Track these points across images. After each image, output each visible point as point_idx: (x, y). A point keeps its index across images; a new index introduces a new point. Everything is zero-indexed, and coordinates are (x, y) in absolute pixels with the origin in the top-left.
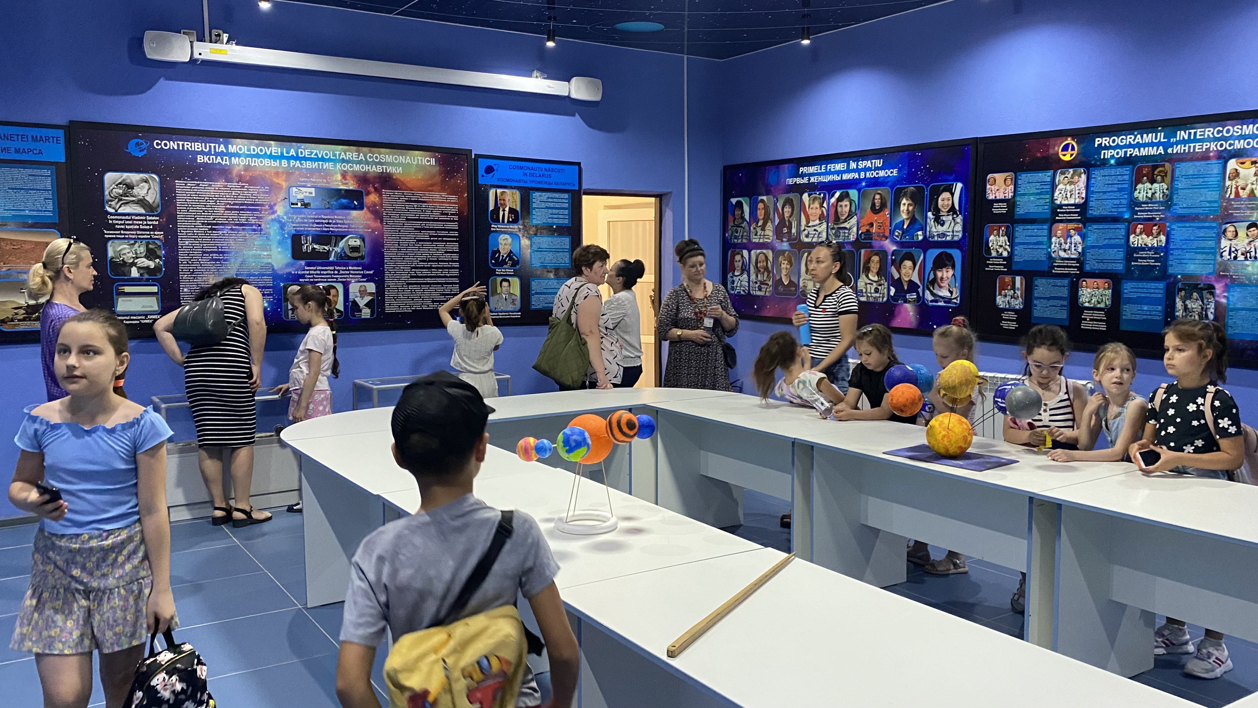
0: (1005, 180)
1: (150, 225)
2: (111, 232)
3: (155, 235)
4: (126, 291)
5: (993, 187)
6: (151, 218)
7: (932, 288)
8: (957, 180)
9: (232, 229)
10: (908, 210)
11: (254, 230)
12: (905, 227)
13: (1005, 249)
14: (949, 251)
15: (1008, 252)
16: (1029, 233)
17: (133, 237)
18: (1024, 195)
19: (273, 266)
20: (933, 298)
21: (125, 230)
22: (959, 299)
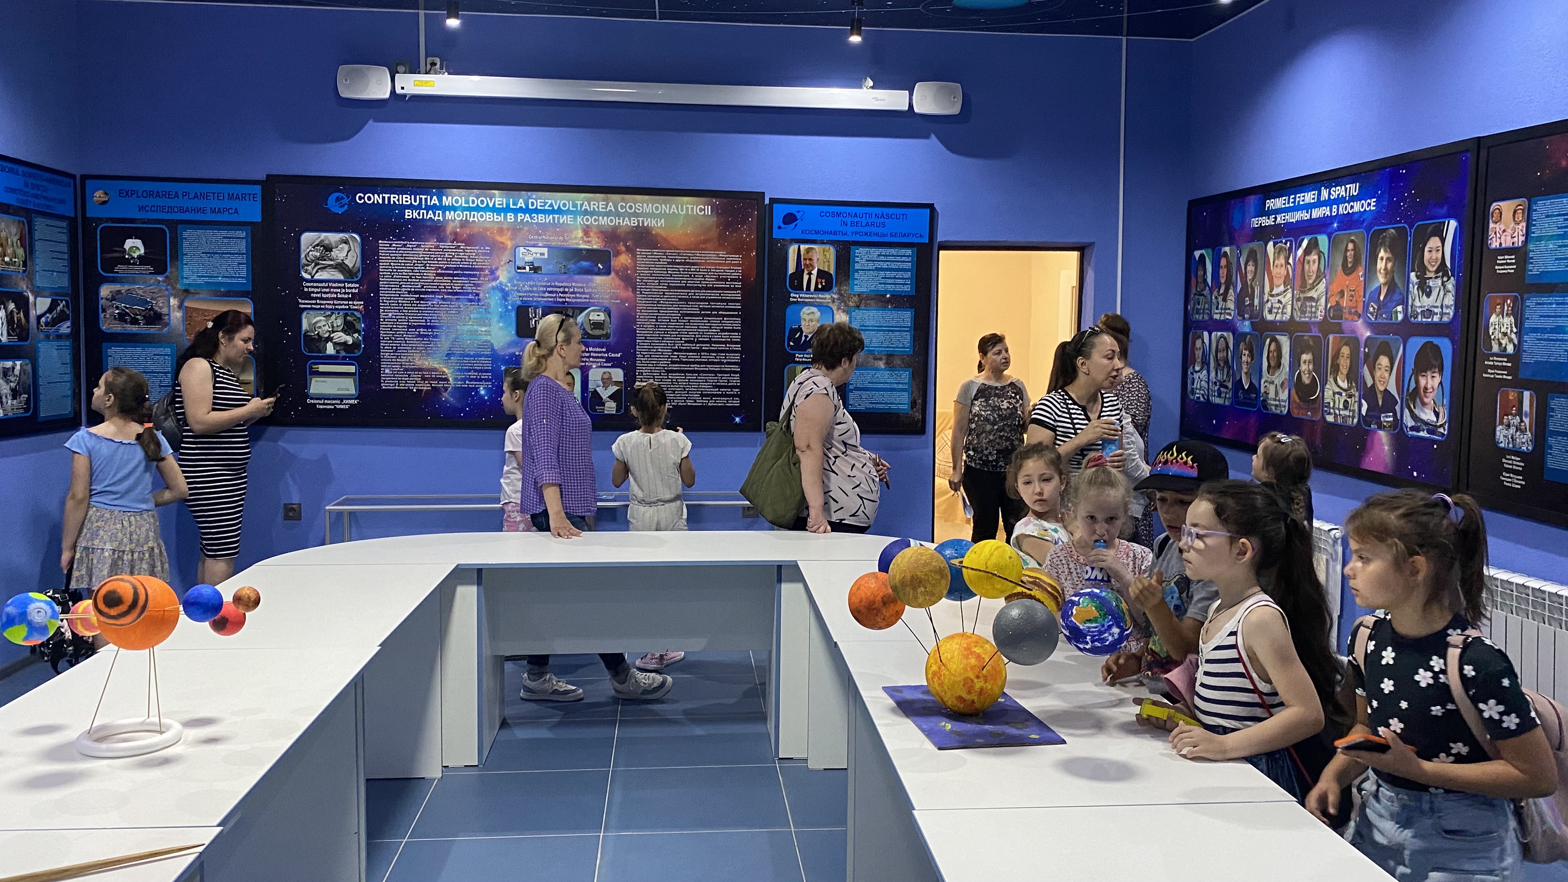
0: (1515, 212)
1: (348, 293)
2: (306, 302)
3: (354, 305)
4: (320, 370)
5: (1497, 226)
6: (350, 285)
7: (1412, 406)
8: (1450, 216)
9: (443, 299)
10: (1386, 269)
11: (471, 300)
12: (1382, 298)
13: (1511, 340)
14: (1436, 341)
15: (1514, 344)
16: (1545, 310)
17: (330, 307)
18: (1539, 239)
19: (492, 344)
20: (1413, 424)
21: (322, 299)
22: (1446, 427)
